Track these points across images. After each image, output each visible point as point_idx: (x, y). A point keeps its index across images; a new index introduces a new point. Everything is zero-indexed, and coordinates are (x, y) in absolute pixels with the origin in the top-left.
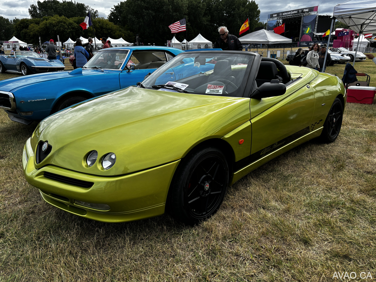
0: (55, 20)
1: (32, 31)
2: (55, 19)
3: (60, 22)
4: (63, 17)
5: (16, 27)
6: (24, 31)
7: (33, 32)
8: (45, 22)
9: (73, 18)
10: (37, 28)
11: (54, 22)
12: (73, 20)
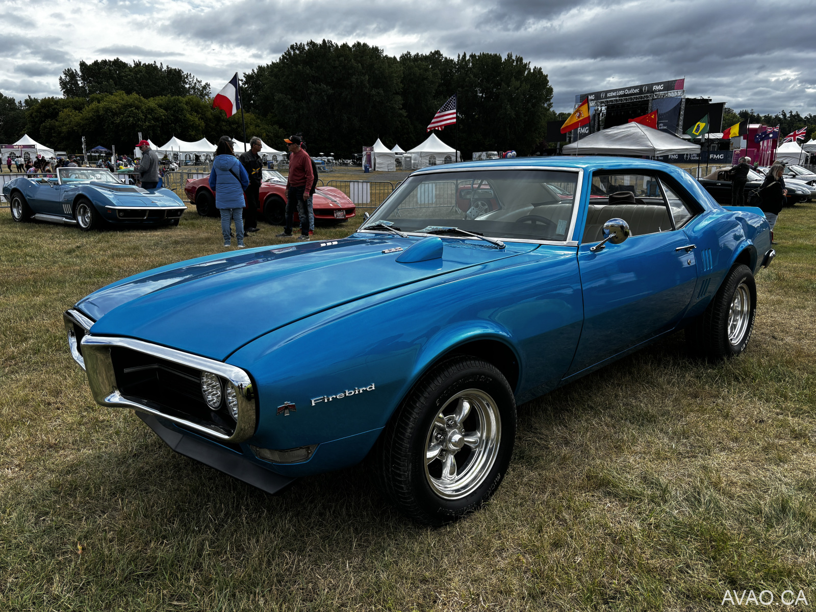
0: (116, 102)
1: (66, 125)
2: (117, 99)
3: (128, 105)
4: (135, 95)
5: (31, 115)
6: (48, 124)
7: (68, 126)
8: (94, 105)
9: (157, 98)
10: (76, 117)
11: (114, 106)
12: (156, 102)
